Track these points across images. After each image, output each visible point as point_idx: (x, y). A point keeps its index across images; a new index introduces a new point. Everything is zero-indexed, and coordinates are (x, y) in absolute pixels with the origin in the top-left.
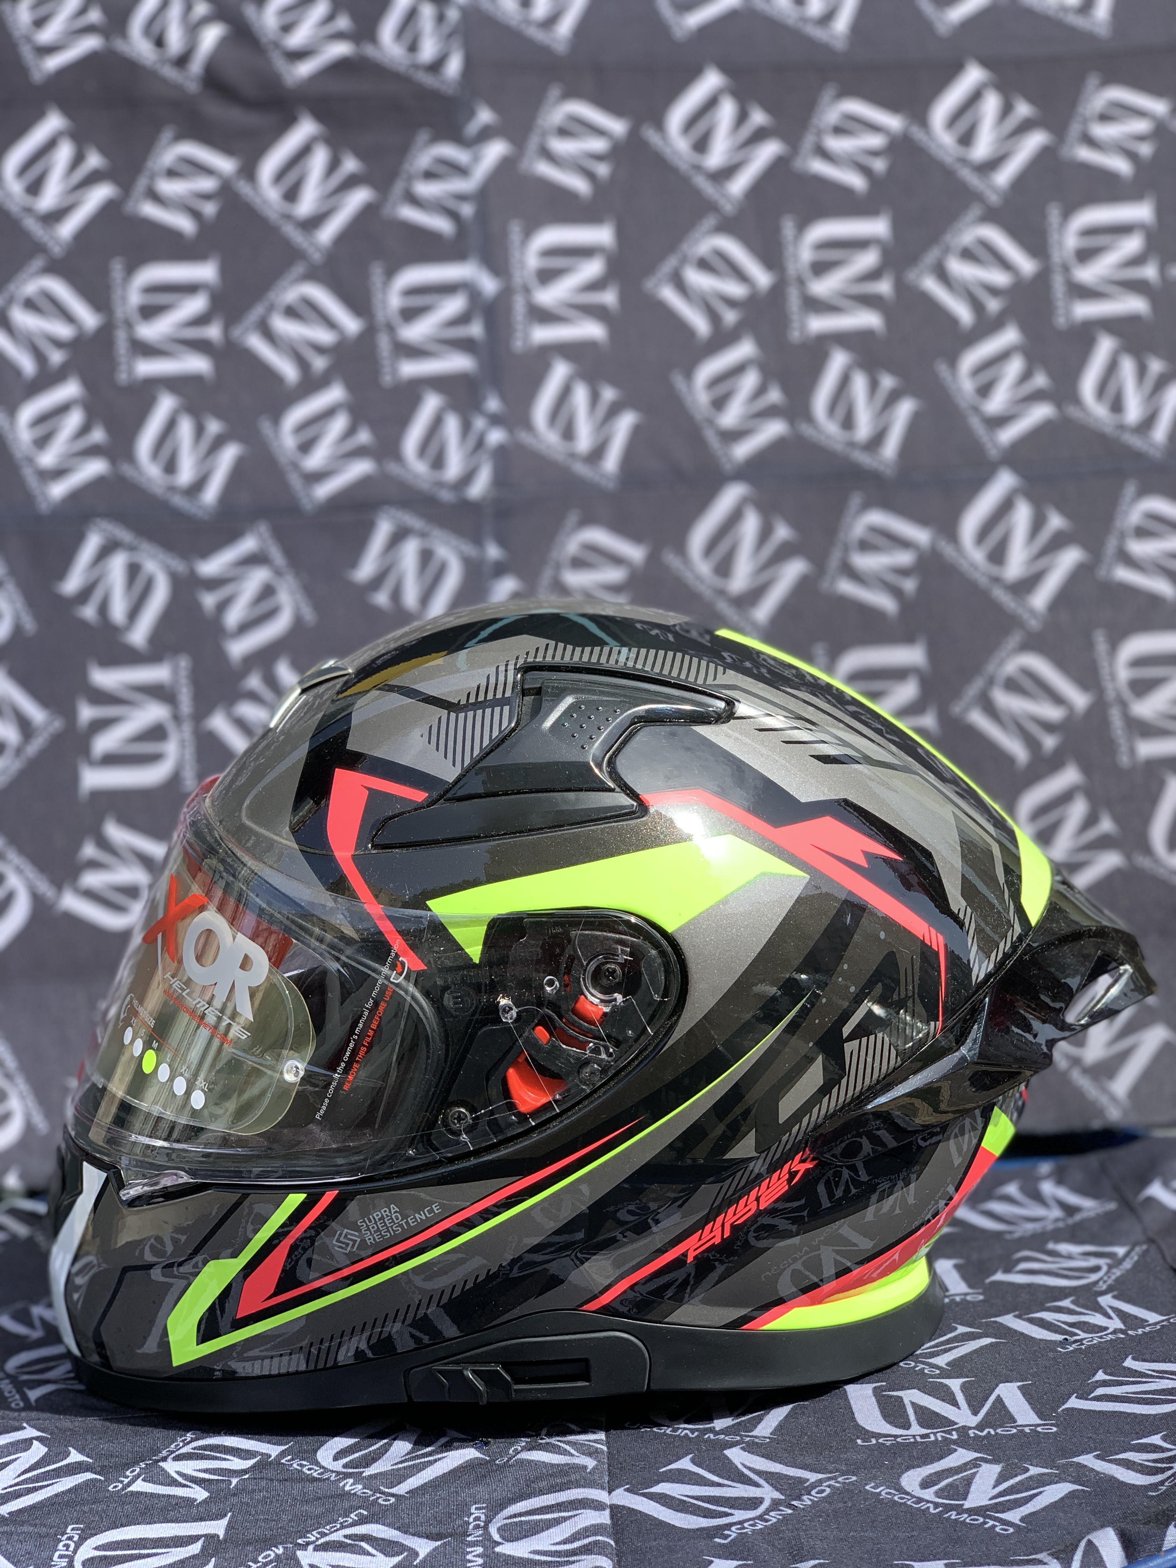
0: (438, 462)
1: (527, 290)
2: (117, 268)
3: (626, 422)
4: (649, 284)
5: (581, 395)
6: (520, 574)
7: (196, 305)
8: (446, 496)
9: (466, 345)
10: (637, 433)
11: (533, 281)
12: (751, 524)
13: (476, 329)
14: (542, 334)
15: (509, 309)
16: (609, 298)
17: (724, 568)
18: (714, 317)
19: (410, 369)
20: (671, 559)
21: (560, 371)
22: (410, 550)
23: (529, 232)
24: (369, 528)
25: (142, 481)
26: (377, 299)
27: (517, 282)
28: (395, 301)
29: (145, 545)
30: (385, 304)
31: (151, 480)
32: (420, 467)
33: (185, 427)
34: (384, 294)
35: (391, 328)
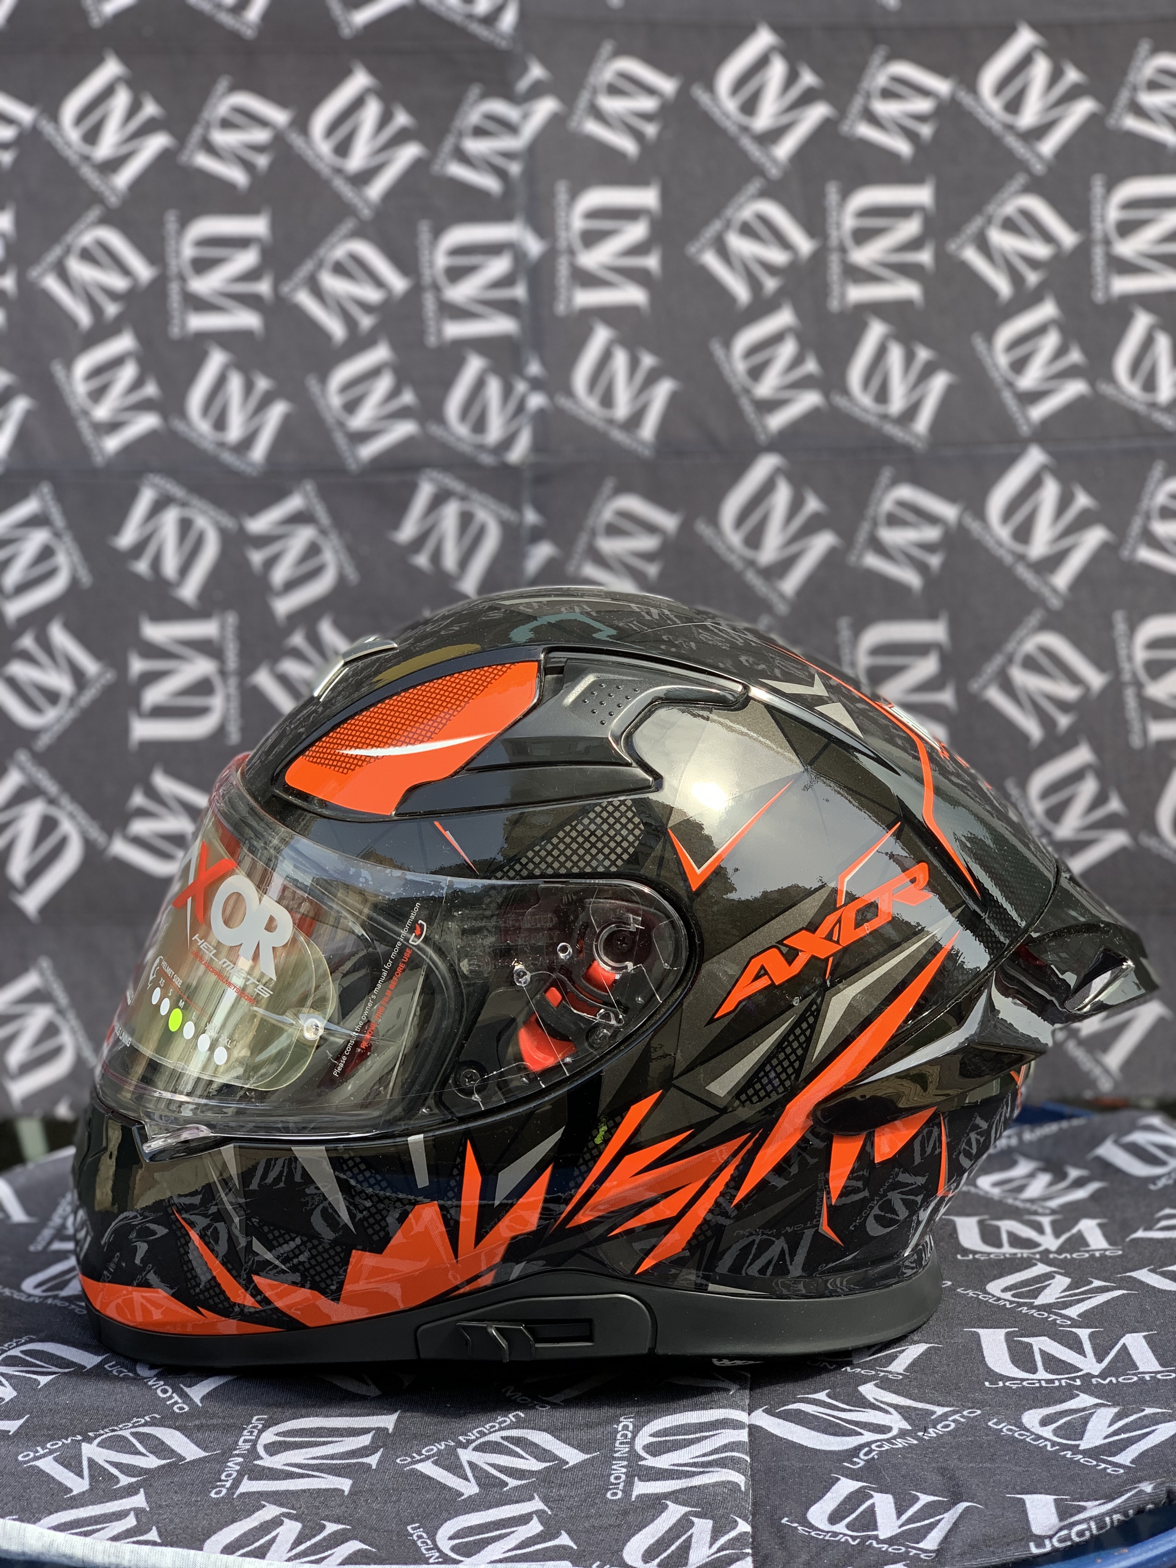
0: (480, 426)
1: (572, 252)
2: (171, 220)
3: (664, 389)
4: (692, 249)
5: (620, 360)
6: (555, 540)
7: (247, 259)
8: (487, 459)
9: (509, 307)
10: (674, 402)
11: (577, 244)
12: (782, 495)
13: (519, 292)
14: (585, 298)
15: (553, 273)
16: (652, 262)
17: (754, 540)
18: (755, 284)
19: (454, 330)
20: (702, 528)
21: (601, 336)
22: (451, 512)
23: (574, 194)
24: (411, 489)
25: (193, 436)
26: (424, 257)
27: (562, 244)
28: (441, 261)
29: (196, 501)
30: (431, 264)
31: (201, 436)
32: (462, 431)
33: (235, 383)
34: (431, 253)
35: (437, 288)
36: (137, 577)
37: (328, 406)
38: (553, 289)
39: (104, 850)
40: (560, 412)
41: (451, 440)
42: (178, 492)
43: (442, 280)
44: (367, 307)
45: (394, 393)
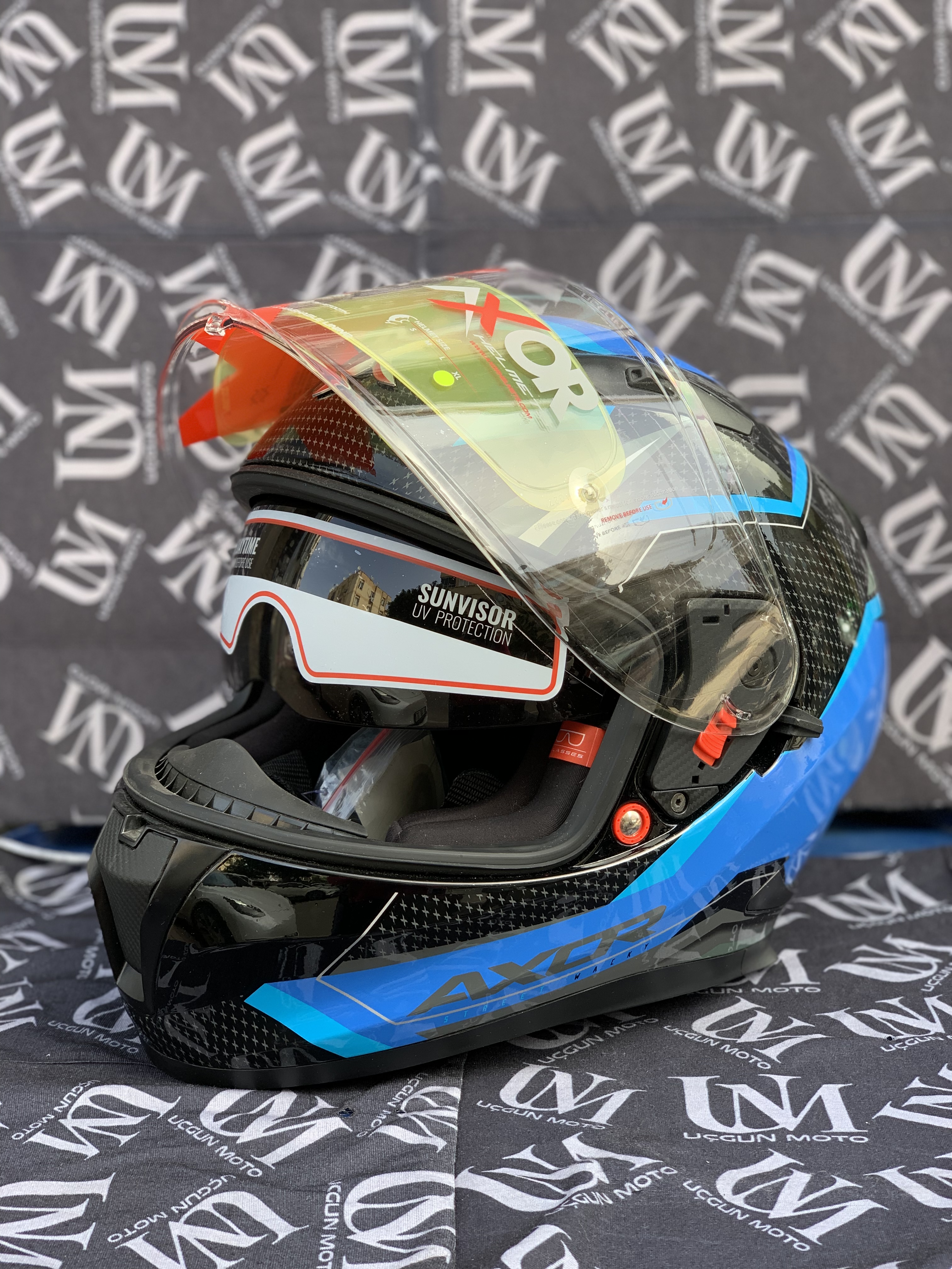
0: (379, 196)
1: (463, 38)
2: (95, 8)
3: (547, 164)
4: (573, 37)
5: (508, 136)
7: (165, 42)
8: (385, 226)
9: (406, 88)
10: (557, 173)
11: (468, 30)
12: (656, 262)
13: (415, 73)
14: (476, 80)
15: (445, 56)
16: (537, 48)
17: (631, 301)
18: (631, 69)
19: (355, 108)
21: (490, 114)
22: (352, 273)
24: (316, 253)
25: (114, 202)
26: (328, 42)
27: (454, 30)
28: (343, 45)
29: (114, 261)
30: (334, 48)
31: (121, 201)
32: (363, 200)
33: (153, 154)
34: (334, 38)
35: (339, 70)
36: (59, 329)
37: (239, 176)
38: (446, 71)
39: (31, 579)
40: (453, 184)
41: (352, 208)
42: (98, 252)
43: (344, 62)
44: (274, 87)
45: (300, 165)
